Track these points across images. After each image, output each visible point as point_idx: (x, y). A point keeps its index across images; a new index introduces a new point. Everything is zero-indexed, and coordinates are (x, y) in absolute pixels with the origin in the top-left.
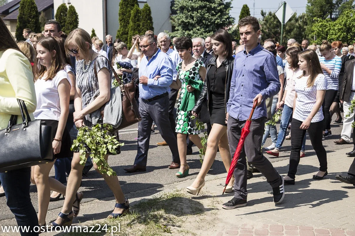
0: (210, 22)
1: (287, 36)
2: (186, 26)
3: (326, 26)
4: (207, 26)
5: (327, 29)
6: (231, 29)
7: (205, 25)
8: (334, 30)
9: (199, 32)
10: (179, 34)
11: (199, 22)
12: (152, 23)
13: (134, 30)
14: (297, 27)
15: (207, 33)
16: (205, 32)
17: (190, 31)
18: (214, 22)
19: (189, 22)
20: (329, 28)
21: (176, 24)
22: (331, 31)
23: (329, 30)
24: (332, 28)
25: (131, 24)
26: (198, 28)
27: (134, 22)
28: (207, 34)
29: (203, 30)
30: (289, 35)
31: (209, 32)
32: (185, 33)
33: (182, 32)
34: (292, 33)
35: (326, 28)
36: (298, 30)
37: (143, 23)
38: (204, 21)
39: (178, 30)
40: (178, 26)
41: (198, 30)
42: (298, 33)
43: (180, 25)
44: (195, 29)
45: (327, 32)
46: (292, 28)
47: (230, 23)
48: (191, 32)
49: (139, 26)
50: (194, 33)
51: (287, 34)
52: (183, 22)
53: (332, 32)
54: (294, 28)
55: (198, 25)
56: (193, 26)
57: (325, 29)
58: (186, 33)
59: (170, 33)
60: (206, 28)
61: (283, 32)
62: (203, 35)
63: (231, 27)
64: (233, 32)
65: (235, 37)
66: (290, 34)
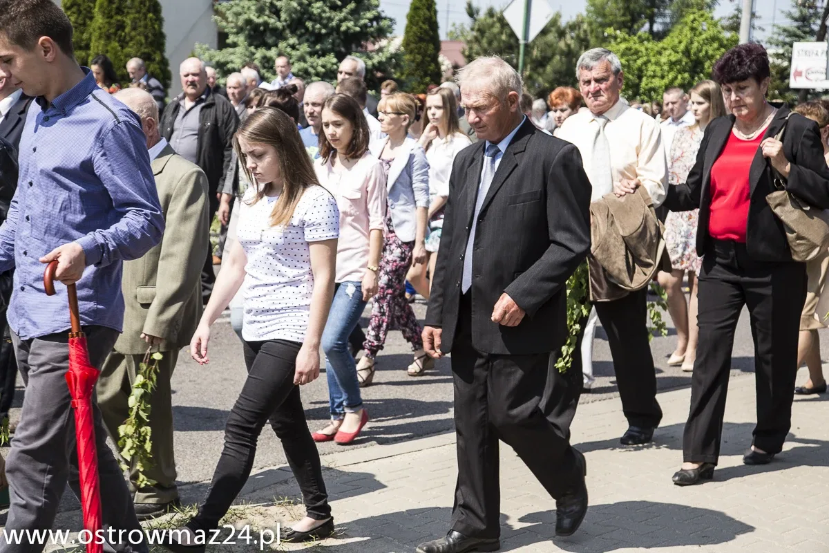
0: (325, 26)
1: (535, 76)
2: (258, 35)
3: (637, 52)
4: (318, 38)
5: (639, 62)
6: (385, 50)
7: (312, 33)
8: (657, 63)
9: (294, 53)
10: (239, 55)
11: (296, 25)
14: (562, 53)
15: (319, 58)
17: (269, 48)
18: (338, 26)
19: (266, 23)
20: (645, 59)
21: (229, 28)
22: (651, 68)
23: (645, 63)
24: (653, 60)
25: (99, 19)
26: (292, 41)
27: (108, 16)
28: (318, 60)
29: (305, 48)
30: (539, 74)
31: (324, 55)
32: (254, 54)
33: (247, 50)
34: (549, 69)
35: (638, 59)
36: (564, 59)
38: (309, 24)
39: (235, 45)
40: (237, 33)
42: (564, 68)
43: (240, 30)
44: (282, 45)
45: (640, 70)
46: (549, 53)
47: (381, 33)
49: (121, 26)
51: (534, 70)
52: (249, 21)
53: (654, 71)
54: (554, 55)
55: (293, 32)
56: (279, 35)
57: (635, 61)
58: (258, 55)
59: (213, 52)
60: (315, 43)
61: (525, 65)
62: (305, 61)
63: (384, 43)
64: (389, 59)
65: (395, 73)
66: (544, 71)
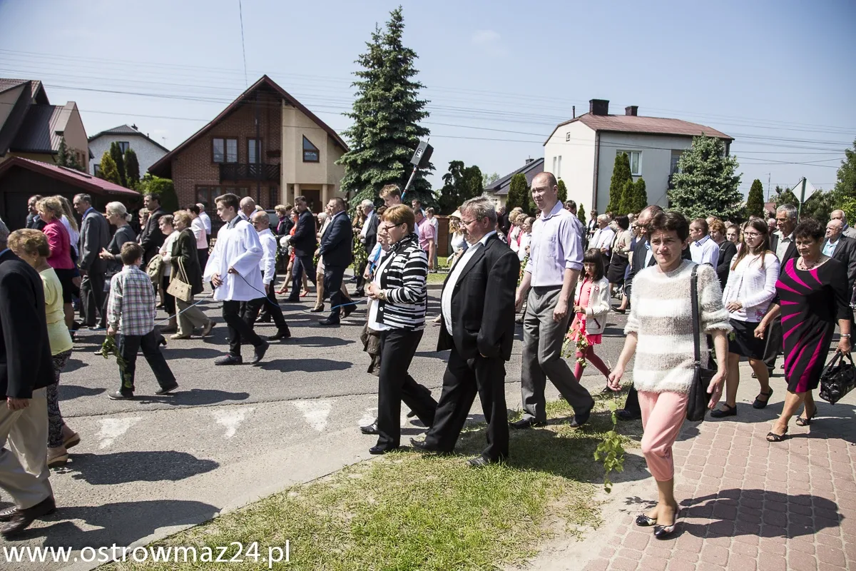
0: (713, 198)
2: (685, 202)
4: (710, 203)
6: (739, 207)
7: (707, 201)
9: (699, 209)
11: (701, 198)
12: (646, 198)
13: (626, 206)
14: (821, 207)
16: (706, 209)
17: (689, 207)
18: (719, 198)
19: (688, 198)
21: (673, 200)
25: (623, 198)
26: (698, 204)
27: (626, 197)
29: (704, 207)
33: (680, 208)
37: (636, 199)
38: (706, 197)
39: (675, 206)
40: (676, 202)
41: (699, 206)
43: (677, 201)
44: (694, 206)
46: (815, 207)
47: (737, 200)
48: (690, 209)
49: (631, 201)
50: (693, 210)
52: (681, 197)
54: (817, 207)
55: (699, 201)
56: (693, 202)
58: (684, 210)
60: (709, 205)
63: (738, 204)
64: (741, 210)
